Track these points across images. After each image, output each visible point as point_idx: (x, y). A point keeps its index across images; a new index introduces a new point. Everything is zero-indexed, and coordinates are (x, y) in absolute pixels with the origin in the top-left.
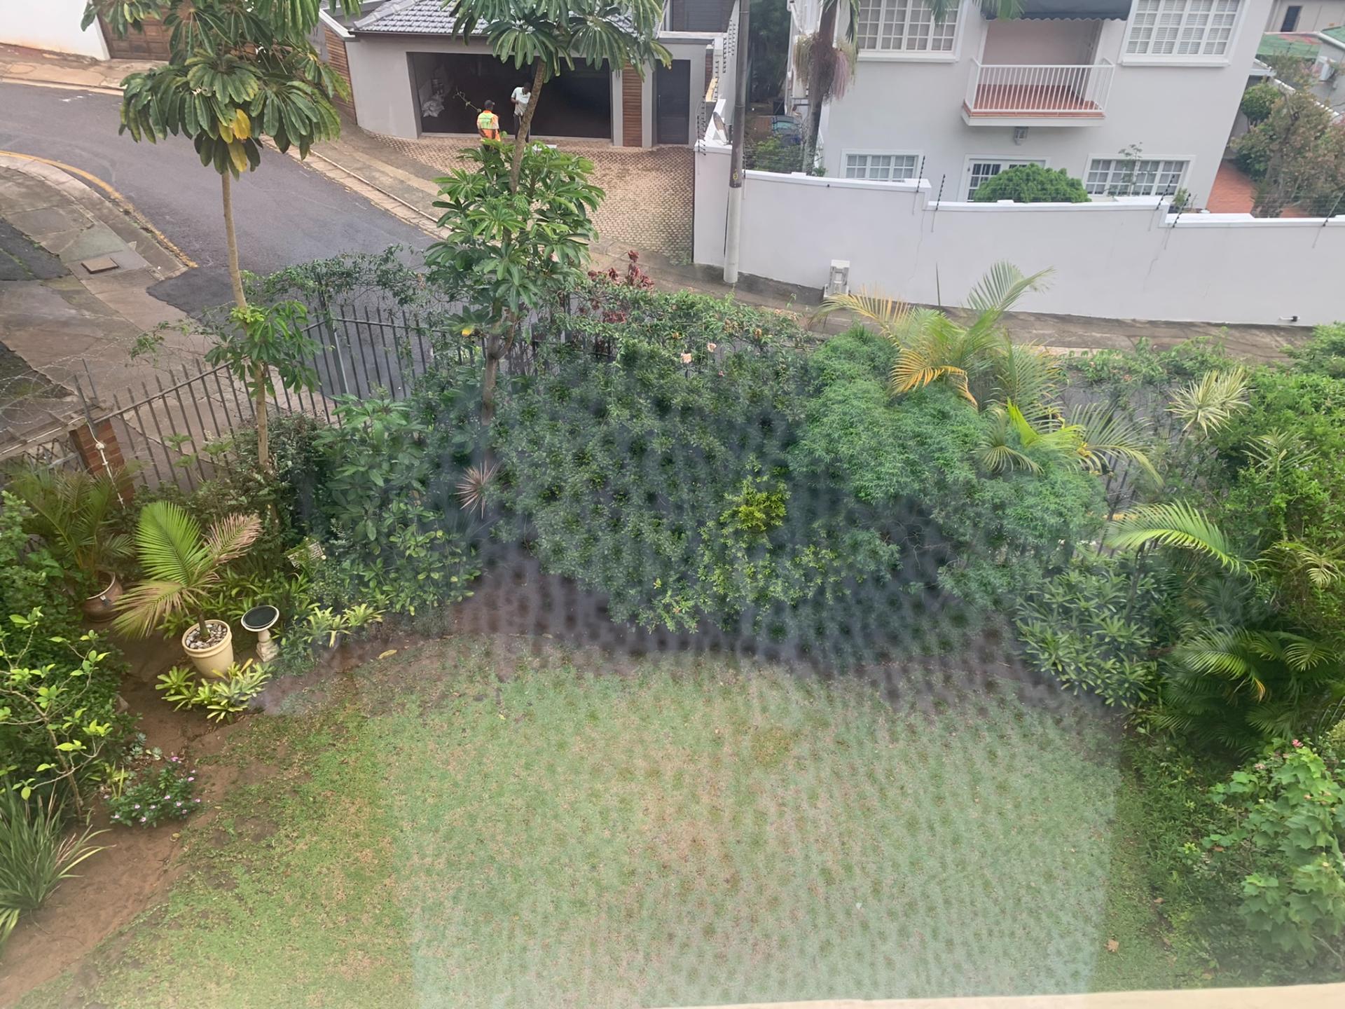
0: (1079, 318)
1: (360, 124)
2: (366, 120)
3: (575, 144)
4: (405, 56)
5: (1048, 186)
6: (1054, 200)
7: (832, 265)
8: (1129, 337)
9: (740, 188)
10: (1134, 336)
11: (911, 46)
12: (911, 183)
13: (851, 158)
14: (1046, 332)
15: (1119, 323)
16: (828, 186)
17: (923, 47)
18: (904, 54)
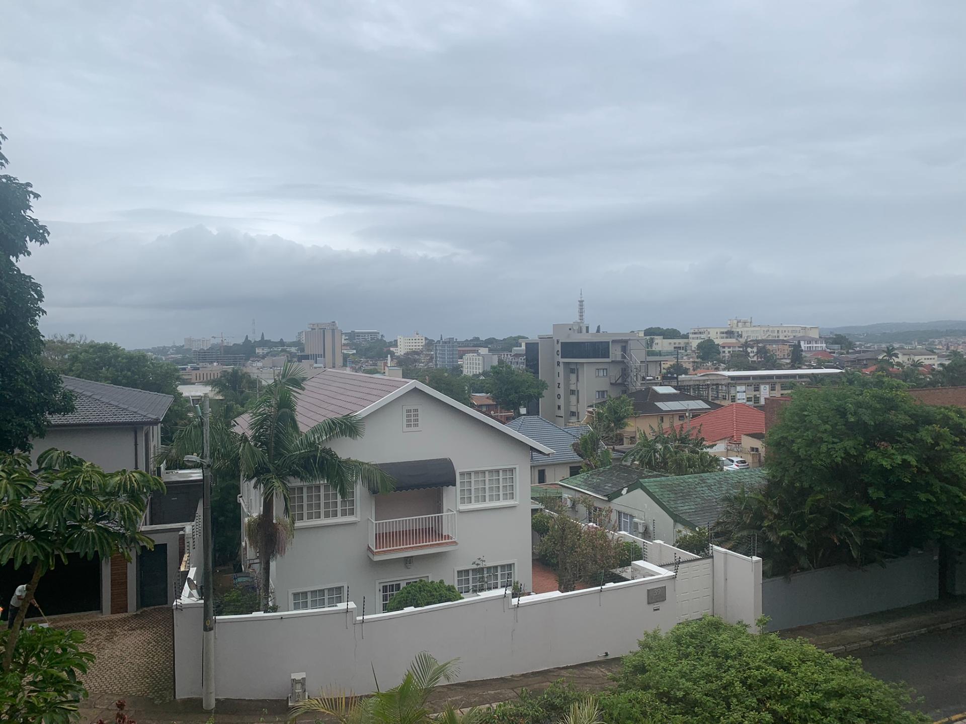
5: (435, 593)
7: (293, 678)
8: (512, 689)
9: (212, 631)
10: (516, 688)
11: (327, 515)
12: (342, 606)
13: (296, 595)
14: (457, 698)
15: (503, 680)
16: (282, 618)
17: (335, 515)
18: (323, 521)
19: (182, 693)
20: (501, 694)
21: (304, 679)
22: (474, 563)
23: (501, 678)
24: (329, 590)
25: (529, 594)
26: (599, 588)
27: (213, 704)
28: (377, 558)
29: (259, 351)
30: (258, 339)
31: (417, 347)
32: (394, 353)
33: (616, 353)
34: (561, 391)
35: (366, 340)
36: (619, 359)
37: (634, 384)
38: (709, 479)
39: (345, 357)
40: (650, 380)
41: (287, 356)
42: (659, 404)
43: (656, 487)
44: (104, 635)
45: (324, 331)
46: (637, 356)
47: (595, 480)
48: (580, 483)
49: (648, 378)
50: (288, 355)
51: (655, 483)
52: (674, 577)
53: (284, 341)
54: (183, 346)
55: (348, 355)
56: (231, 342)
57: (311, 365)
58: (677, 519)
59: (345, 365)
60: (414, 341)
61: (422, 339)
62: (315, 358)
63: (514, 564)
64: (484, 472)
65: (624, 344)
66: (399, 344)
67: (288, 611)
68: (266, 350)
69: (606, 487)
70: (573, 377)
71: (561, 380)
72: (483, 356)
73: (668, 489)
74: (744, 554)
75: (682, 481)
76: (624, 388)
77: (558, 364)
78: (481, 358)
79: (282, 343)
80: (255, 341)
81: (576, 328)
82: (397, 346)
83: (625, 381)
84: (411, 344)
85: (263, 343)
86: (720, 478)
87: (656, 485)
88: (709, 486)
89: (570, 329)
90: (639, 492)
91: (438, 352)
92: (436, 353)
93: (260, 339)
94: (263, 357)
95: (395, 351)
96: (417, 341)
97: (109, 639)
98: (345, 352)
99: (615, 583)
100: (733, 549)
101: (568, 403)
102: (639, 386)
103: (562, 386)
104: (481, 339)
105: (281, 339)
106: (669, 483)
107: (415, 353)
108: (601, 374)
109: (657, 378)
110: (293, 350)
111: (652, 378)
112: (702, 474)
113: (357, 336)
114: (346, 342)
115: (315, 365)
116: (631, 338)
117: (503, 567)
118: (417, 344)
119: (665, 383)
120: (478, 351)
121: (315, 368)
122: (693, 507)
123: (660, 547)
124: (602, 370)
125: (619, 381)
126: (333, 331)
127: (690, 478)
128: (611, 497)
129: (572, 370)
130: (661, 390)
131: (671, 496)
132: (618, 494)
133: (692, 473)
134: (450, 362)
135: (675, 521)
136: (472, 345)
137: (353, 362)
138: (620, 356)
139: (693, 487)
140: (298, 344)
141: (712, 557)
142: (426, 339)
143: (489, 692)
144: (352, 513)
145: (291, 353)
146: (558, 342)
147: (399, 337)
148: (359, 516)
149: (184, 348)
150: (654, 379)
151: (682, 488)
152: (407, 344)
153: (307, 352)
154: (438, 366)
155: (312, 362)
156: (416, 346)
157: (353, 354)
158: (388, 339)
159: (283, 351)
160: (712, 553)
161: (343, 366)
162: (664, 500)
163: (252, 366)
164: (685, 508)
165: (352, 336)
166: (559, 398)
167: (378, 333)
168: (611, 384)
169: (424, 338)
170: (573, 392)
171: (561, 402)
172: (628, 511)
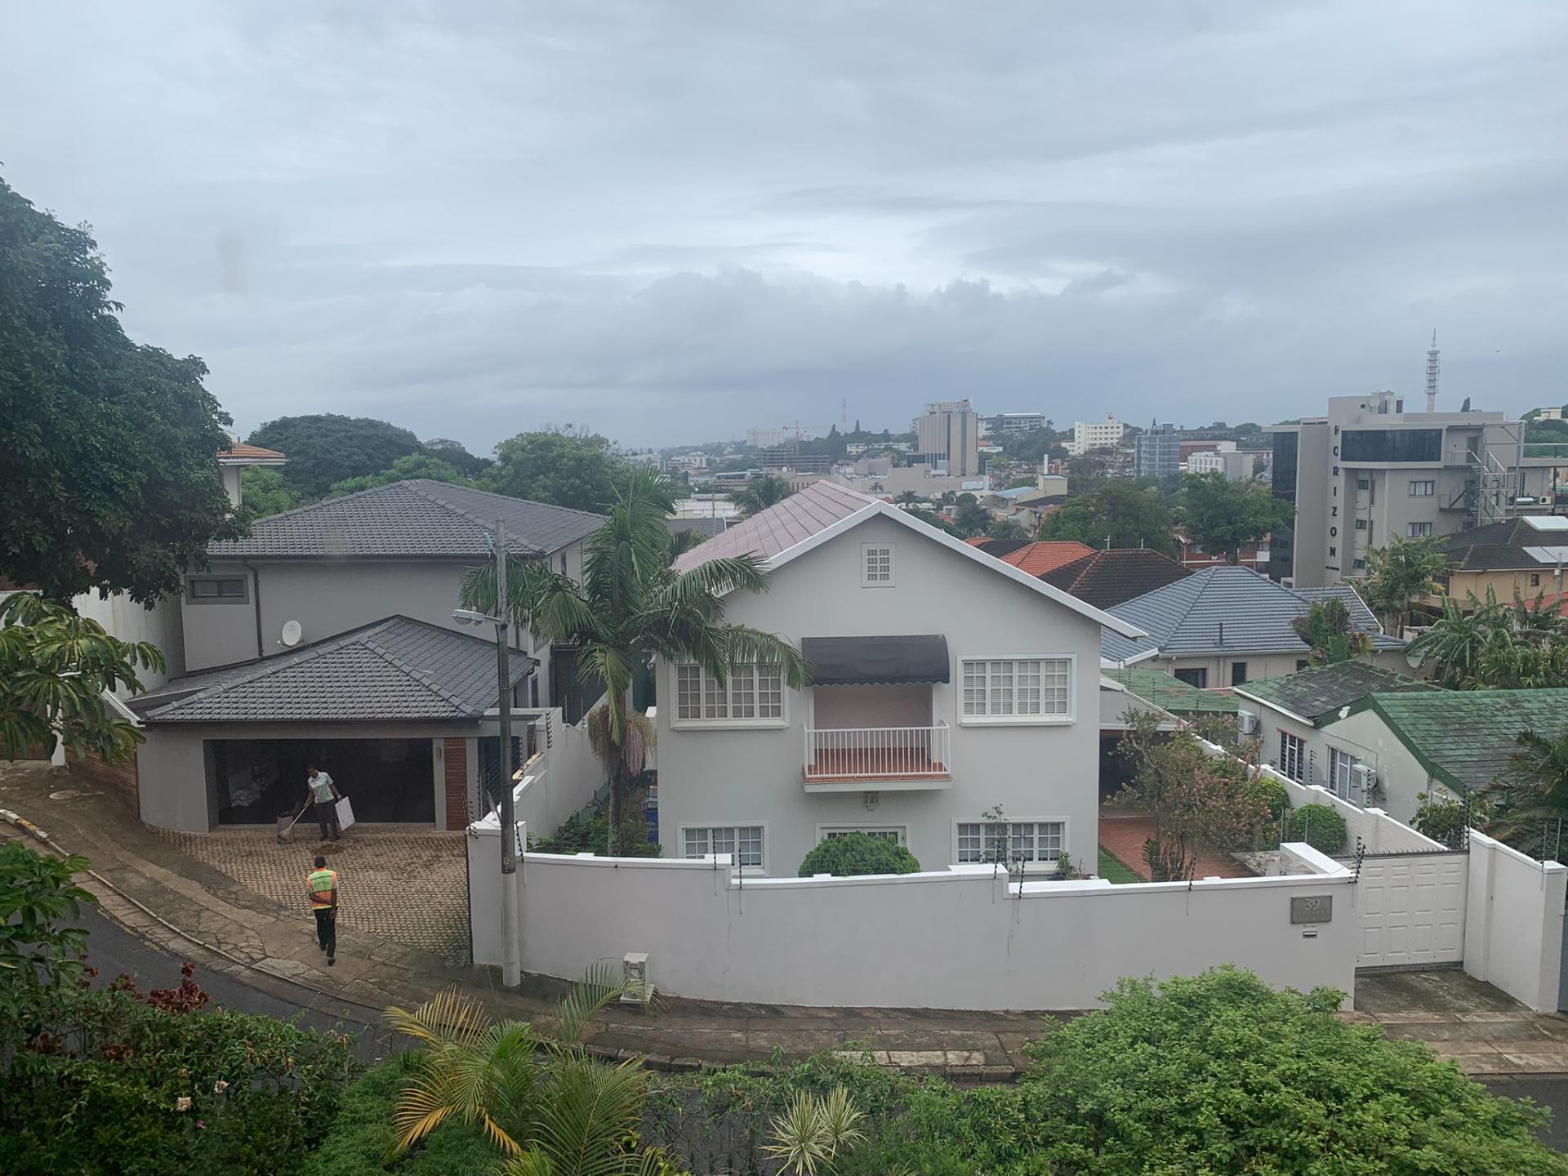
0: (938, 1012)
1: (144, 818)
2: (151, 814)
3: (393, 830)
4: (202, 743)
5: (868, 857)
6: (877, 872)
7: (626, 959)
8: (996, 1033)
9: (515, 874)
10: (1004, 1032)
11: (737, 714)
12: (709, 859)
13: (690, 832)
14: (892, 1032)
15: (988, 1016)
16: (616, 866)
17: (750, 714)
18: (731, 722)
19: (481, 957)
20: (970, 1037)
21: (642, 964)
22: (985, 815)
23: (986, 1013)
24: (742, 829)
25: (1087, 877)
26: (1187, 883)
27: (516, 981)
28: (810, 789)
29: (852, 449)
30: (851, 430)
31: (1110, 441)
32: (1068, 452)
33: (1454, 451)
34: (1339, 523)
35: (1020, 430)
36: (1461, 461)
37: (1490, 512)
38: (1529, 701)
39: (983, 458)
40: (1529, 503)
41: (893, 457)
42: (1532, 551)
43: (1404, 709)
44: (425, 859)
45: (949, 417)
46: (1499, 458)
47: (1299, 689)
48: (1271, 691)
49: (1519, 500)
50: (895, 455)
51: (1404, 702)
52: (1352, 882)
53: (890, 432)
54: (745, 442)
55: (988, 456)
56: (810, 435)
57: (927, 472)
58: (1435, 771)
59: (981, 472)
60: (1104, 430)
61: (1118, 427)
62: (933, 460)
63: (1063, 823)
64: (1009, 663)
65: (1474, 435)
66: (1076, 436)
67: (677, 858)
68: (862, 448)
69: (1317, 703)
70: (1364, 496)
71: (1339, 501)
72: (1226, 457)
73: (1431, 715)
74: (1527, 854)
75: (1466, 701)
76: (1470, 519)
77: (1336, 472)
78: (1220, 459)
79: (886, 436)
80: (846, 434)
81: (1375, 403)
82: (1073, 439)
83: (1472, 504)
84: (1098, 436)
85: (859, 436)
86: (1557, 701)
87: (1404, 706)
88: (1526, 714)
89: (1363, 406)
90: (1369, 716)
91: (1143, 449)
92: (1139, 452)
93: (854, 430)
94: (858, 457)
95: (1069, 448)
96: (1109, 430)
97: (428, 865)
98: (985, 450)
99: (1222, 878)
100: (1513, 841)
101: (1350, 543)
102: (1500, 515)
103: (1340, 512)
104: (1228, 426)
105: (886, 430)
106: (1437, 703)
107: (1104, 451)
108: (1421, 490)
109: (1544, 500)
110: (903, 447)
111: (1532, 499)
112: (1516, 691)
113: (1008, 423)
114: (988, 433)
115: (933, 472)
116: (1487, 422)
117: (1043, 826)
118: (1110, 436)
119: (1558, 511)
120: (1215, 446)
121: (934, 476)
122: (1476, 752)
123: (1378, 821)
124: (1423, 485)
125: (1460, 504)
126: (964, 414)
127: (1486, 696)
128: (1319, 722)
129: (1362, 482)
130: (1540, 523)
131: (1435, 727)
132: (1333, 716)
133: (1529, 686)
134: (1164, 466)
135: (1432, 776)
136: (1210, 436)
137: (995, 467)
138: (1465, 456)
139: (1488, 713)
140: (912, 438)
141: (1468, 852)
142: (1126, 426)
143: (952, 1032)
144: (777, 712)
145: (899, 452)
146: (1337, 431)
147: (1076, 423)
148: (787, 718)
149: (748, 444)
150: (1536, 502)
151: (1462, 714)
152: (1090, 436)
153: (922, 451)
154: (1143, 474)
155: (928, 466)
156: (1106, 439)
157: (998, 454)
158: (1058, 428)
159: (887, 448)
160: (1468, 844)
161: (978, 474)
162: (1416, 734)
163: (839, 473)
164: (1454, 751)
165: (998, 423)
166: (1335, 535)
167: (1043, 417)
168: (1440, 509)
169: (1121, 426)
170: (1361, 524)
171: (1338, 542)
172: (1348, 749)
